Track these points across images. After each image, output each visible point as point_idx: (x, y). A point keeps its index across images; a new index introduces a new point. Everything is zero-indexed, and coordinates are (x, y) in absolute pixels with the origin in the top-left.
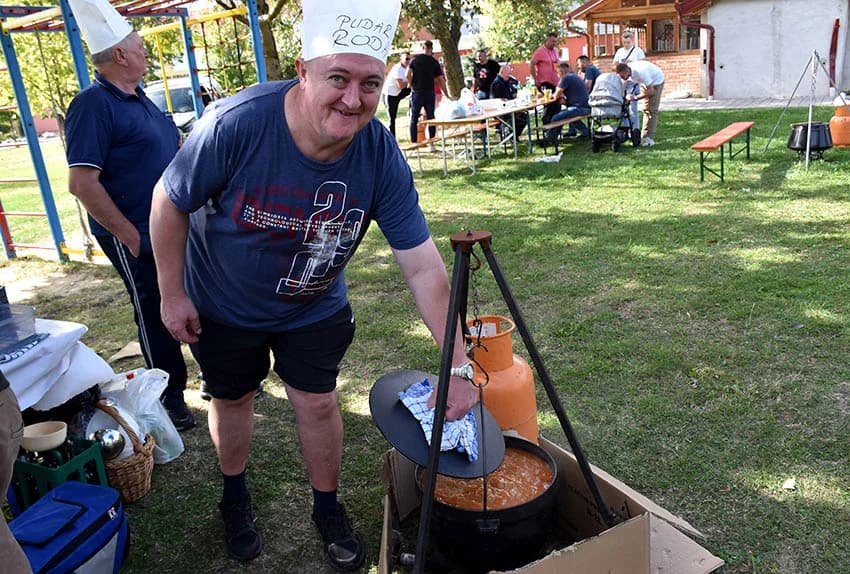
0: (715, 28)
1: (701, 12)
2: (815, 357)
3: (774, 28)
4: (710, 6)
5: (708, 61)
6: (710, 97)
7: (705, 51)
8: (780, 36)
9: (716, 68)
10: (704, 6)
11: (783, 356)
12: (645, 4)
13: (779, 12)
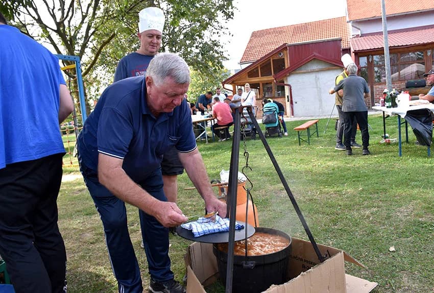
0: (291, 85)
1: (285, 78)
2: (381, 201)
3: (317, 85)
4: (288, 76)
5: (290, 101)
6: (292, 116)
7: (288, 96)
8: (320, 88)
9: (294, 103)
10: (286, 76)
11: (366, 202)
12: (259, 76)
13: (318, 79)
